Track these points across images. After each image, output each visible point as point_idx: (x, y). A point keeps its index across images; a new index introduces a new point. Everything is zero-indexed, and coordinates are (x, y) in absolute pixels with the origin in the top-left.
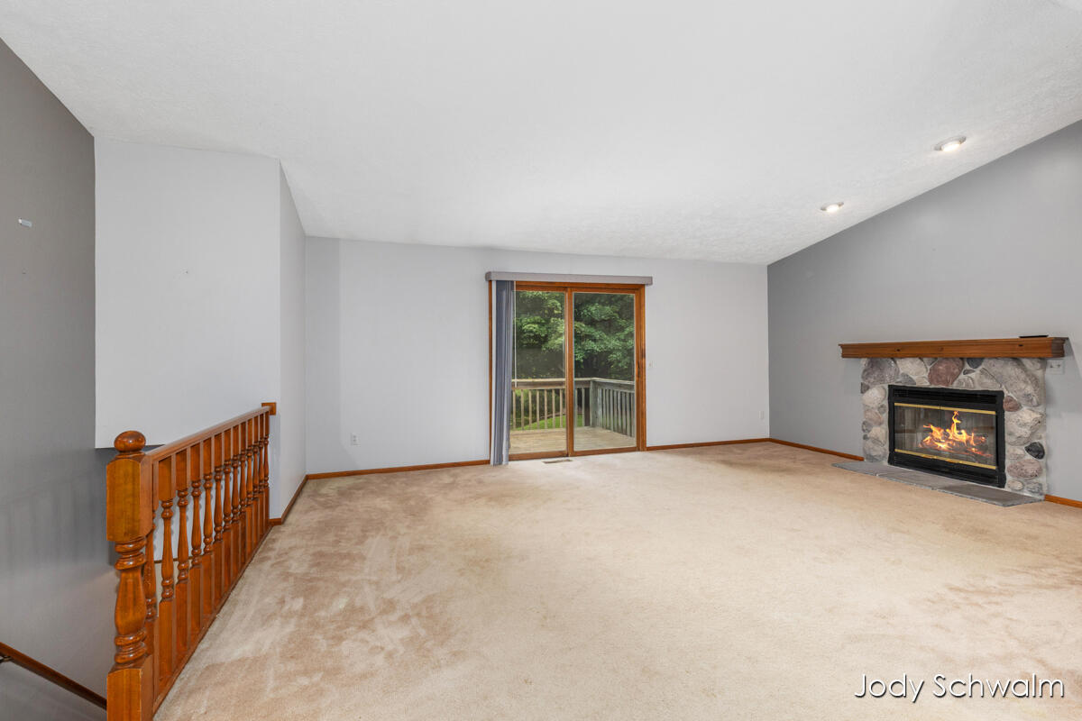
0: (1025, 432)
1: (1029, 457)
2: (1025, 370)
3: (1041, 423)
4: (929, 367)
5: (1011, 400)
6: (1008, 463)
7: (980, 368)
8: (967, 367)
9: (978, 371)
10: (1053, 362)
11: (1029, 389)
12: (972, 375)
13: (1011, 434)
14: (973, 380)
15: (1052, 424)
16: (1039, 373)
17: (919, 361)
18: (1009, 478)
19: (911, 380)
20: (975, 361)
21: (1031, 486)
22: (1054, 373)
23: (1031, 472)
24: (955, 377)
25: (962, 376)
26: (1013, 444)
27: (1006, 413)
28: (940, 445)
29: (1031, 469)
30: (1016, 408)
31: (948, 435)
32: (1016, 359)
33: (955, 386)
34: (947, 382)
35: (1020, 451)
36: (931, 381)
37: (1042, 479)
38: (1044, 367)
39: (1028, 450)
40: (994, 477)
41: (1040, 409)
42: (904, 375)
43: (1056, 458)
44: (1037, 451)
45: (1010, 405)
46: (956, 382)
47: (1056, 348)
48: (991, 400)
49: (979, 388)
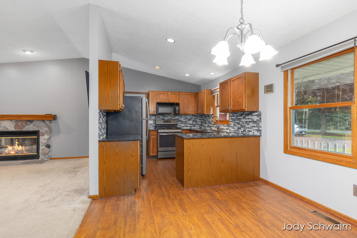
0: (45, 142)
1: (46, 148)
2: (46, 124)
3: (49, 139)
4: (14, 124)
5: (42, 132)
6: (40, 151)
7: (33, 123)
8: (29, 123)
9: (32, 124)
10: (53, 121)
11: (47, 129)
12: (30, 126)
13: (42, 143)
14: (30, 127)
15: (52, 138)
16: (49, 125)
17: (10, 121)
18: (41, 156)
19: (7, 128)
20: (31, 121)
21: (47, 157)
22: (53, 125)
23: (47, 153)
24: (24, 126)
25: (27, 126)
26: (42, 146)
27: (40, 137)
28: (11, 152)
29: (47, 152)
30: (43, 135)
31: (14, 148)
32: (43, 121)
33: (24, 130)
34: (21, 129)
35: (44, 147)
36: (15, 128)
37: (49, 154)
38: (50, 123)
39: (46, 146)
40: (36, 157)
41: (49, 135)
42: (3, 127)
43: (53, 148)
44: (48, 146)
45: (42, 134)
46: (24, 128)
47: (53, 118)
48: (36, 133)
49: (32, 130)
